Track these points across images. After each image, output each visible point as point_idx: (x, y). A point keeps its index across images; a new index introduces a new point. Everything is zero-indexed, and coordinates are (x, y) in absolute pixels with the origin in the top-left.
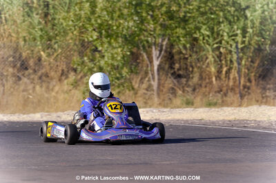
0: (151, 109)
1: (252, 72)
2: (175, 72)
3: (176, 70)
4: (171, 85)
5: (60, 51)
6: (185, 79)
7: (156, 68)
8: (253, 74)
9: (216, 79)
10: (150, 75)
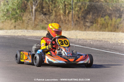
1: (80, 14)
2: (43, 12)
4: (41, 18)
6: (48, 16)
7: (34, 10)
8: (80, 15)
9: (63, 17)
10: (31, 13)
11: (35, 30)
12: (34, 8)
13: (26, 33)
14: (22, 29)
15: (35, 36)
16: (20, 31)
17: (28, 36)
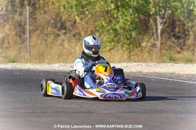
0: (142, 63)
2: (175, 34)
3: (176, 33)
5: (90, 16)
6: (183, 40)
7: (159, 31)
10: (155, 36)
11: (158, 63)
12: (160, 27)
13: (143, 67)
14: (138, 62)
15: (157, 73)
16: (135, 65)
17: (146, 73)
